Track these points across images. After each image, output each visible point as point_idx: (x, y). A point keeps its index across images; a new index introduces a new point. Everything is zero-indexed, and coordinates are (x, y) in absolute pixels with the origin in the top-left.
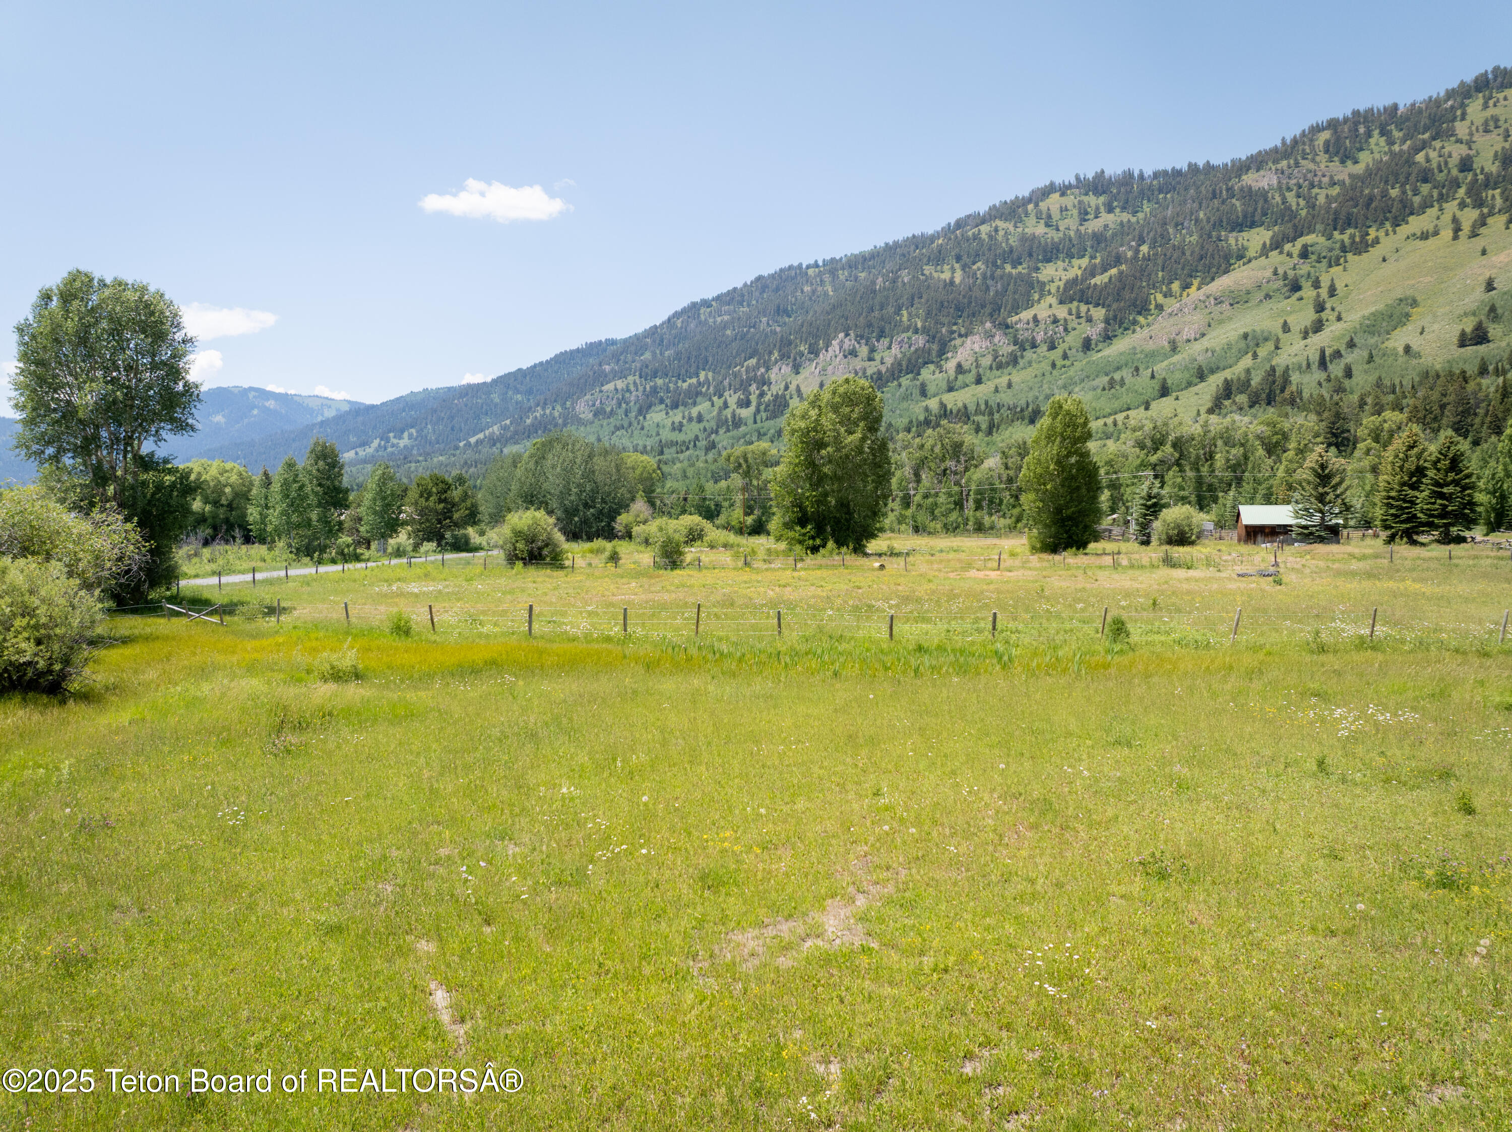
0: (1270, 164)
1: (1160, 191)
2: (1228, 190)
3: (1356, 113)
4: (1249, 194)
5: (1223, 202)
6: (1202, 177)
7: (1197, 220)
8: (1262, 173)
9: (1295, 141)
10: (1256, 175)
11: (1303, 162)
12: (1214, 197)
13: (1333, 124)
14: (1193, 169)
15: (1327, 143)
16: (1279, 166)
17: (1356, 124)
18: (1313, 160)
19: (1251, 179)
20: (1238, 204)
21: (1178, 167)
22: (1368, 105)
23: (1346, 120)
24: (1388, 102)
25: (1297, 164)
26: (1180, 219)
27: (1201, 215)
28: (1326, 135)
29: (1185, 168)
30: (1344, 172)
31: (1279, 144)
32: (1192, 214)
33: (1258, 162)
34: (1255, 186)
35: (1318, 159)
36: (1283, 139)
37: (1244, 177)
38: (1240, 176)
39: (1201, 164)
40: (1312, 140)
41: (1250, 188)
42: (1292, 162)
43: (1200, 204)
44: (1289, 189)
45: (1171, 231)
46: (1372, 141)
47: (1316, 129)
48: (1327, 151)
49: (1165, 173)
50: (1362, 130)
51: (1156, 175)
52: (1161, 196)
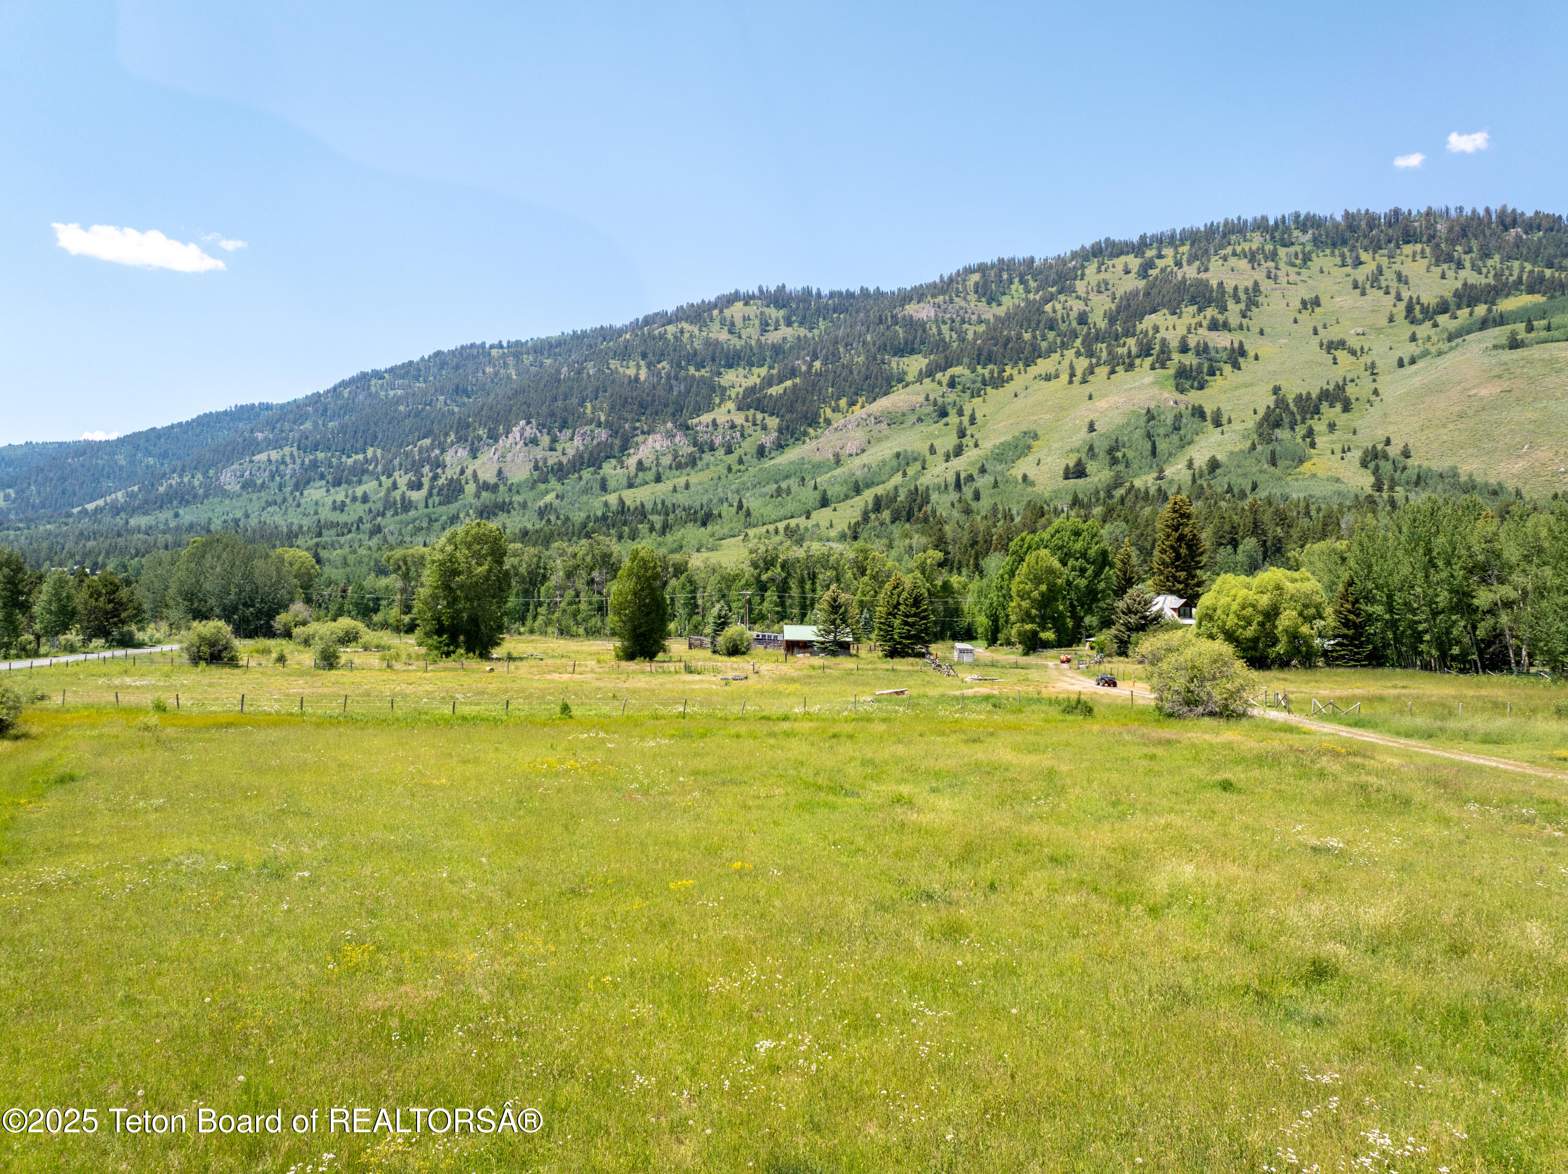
0: (929, 298)
1: (835, 311)
2: (892, 317)
3: (1001, 261)
4: (911, 324)
5: (888, 328)
6: (872, 302)
7: (864, 343)
8: (922, 305)
9: (951, 280)
10: (917, 306)
11: (956, 299)
12: (881, 322)
13: (982, 269)
14: (865, 292)
15: (976, 285)
16: (936, 300)
17: (1001, 270)
18: (965, 299)
19: (913, 310)
20: (901, 331)
21: (852, 290)
22: (1011, 256)
23: (993, 266)
24: (1027, 255)
25: (951, 301)
26: (850, 340)
27: (869, 338)
28: (976, 277)
29: (858, 292)
30: (990, 313)
31: (938, 280)
32: (860, 336)
33: (919, 294)
34: (916, 316)
35: (969, 297)
36: (941, 276)
37: (907, 307)
38: (903, 306)
39: (872, 289)
40: (964, 280)
41: (911, 317)
42: (947, 298)
43: (868, 328)
44: (944, 322)
45: (841, 350)
46: (1013, 287)
47: (969, 271)
48: (976, 292)
49: (840, 294)
50: (1005, 276)
51: (832, 295)
52: (835, 315)
